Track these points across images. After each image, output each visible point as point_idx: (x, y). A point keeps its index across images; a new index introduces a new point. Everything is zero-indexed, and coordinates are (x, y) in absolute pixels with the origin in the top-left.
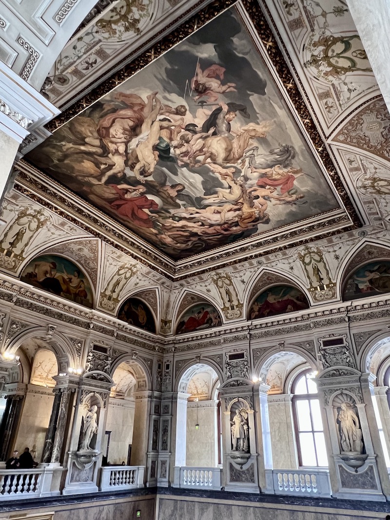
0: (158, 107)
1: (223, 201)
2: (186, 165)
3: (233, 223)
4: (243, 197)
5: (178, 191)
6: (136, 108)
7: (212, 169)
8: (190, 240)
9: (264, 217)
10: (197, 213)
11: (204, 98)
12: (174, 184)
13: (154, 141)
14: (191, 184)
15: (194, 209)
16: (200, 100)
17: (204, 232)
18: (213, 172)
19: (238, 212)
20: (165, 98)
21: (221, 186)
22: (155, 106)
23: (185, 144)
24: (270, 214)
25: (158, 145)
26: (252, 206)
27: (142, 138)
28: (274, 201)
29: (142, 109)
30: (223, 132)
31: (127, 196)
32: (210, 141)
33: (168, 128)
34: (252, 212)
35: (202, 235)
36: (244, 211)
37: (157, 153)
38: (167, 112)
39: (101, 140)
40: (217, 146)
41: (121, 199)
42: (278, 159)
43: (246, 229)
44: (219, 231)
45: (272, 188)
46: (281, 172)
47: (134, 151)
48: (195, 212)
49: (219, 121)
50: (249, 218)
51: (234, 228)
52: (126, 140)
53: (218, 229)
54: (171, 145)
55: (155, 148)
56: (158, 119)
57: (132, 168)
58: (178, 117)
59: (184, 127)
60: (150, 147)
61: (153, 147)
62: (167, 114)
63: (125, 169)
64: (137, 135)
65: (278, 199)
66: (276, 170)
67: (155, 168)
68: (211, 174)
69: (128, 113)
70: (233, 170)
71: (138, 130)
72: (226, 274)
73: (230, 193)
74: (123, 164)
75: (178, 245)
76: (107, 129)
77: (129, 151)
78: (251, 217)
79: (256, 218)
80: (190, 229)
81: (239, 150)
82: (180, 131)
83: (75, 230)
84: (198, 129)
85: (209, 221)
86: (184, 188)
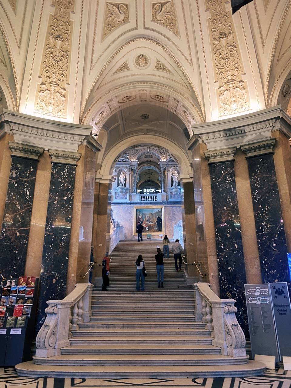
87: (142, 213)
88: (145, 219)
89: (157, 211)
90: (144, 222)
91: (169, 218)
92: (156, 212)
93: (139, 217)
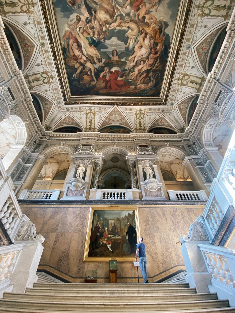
0: (73, 27)
1: (135, 39)
2: (105, 39)
3: (153, 45)
4: (139, 26)
5: (117, 55)
6: (71, 37)
7: (113, 28)
8: (150, 77)
9: (161, 23)
10: (135, 57)
11: (77, 4)
12: (112, 53)
13: (87, 42)
14: (115, 45)
15: (131, 57)
16: (77, 6)
17: (150, 66)
18: (115, 29)
19: (148, 37)
20: (71, 21)
21: (125, 32)
22: (72, 28)
23: (94, 30)
24: (161, 18)
25: (89, 42)
26: (148, 25)
27: (84, 46)
28: (153, 10)
29: (72, 35)
30: (96, 7)
31: (107, 78)
32: (98, 17)
33: (84, 31)
34: (153, 28)
35: (151, 68)
36: (149, 32)
37: (93, 46)
38: (77, 25)
39: (78, 62)
40: (102, 15)
41: (107, 82)
43: (163, 41)
44: (154, 57)
45: (143, 4)
47: (88, 54)
48: (133, 58)
49: (90, 5)
50: (156, 34)
51: (158, 47)
52: (82, 53)
53: (153, 57)
54: (92, 37)
55: (90, 44)
56: (78, 32)
57: (95, 63)
58: (81, 22)
59: (86, 24)
60: (89, 46)
61: (89, 45)
62: (78, 26)
63: (94, 66)
64: (81, 47)
65: (153, 6)
67: (100, 54)
68: (116, 31)
69: (71, 41)
70: (119, 18)
71: (80, 44)
72: (182, 74)
73: (132, 30)
74: (91, 65)
75: (149, 85)
76: (74, 55)
77: (87, 56)
78: (156, 32)
79: (159, 29)
80: (143, 70)
81: (109, 6)
82: (87, 27)
83: (106, 109)
84: (90, 18)
85: (144, 56)
86: (116, 50)
87: (103, 218)
88: (106, 229)
89: (127, 214)
90: (106, 234)
91: (148, 227)
92: (125, 216)
93: (97, 224)
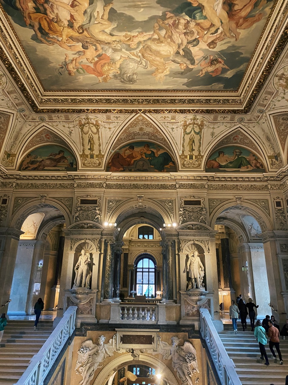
3: (45, 9)
6: (241, 21)
9: (48, 41)
13: (207, 11)
20: (228, 43)
23: (185, 31)
25: (202, 11)
27: (218, 5)
29: (237, 24)
30: (175, 58)
33: (208, 29)
37: (195, 5)
38: (220, 37)
42: (126, 75)
46: (111, 72)
49: (185, 60)
56: (221, 27)
58: (210, 41)
61: (203, 6)
65: (74, 60)
66: (114, 70)
69: (245, 13)
73: (103, 31)
82: (198, 35)
